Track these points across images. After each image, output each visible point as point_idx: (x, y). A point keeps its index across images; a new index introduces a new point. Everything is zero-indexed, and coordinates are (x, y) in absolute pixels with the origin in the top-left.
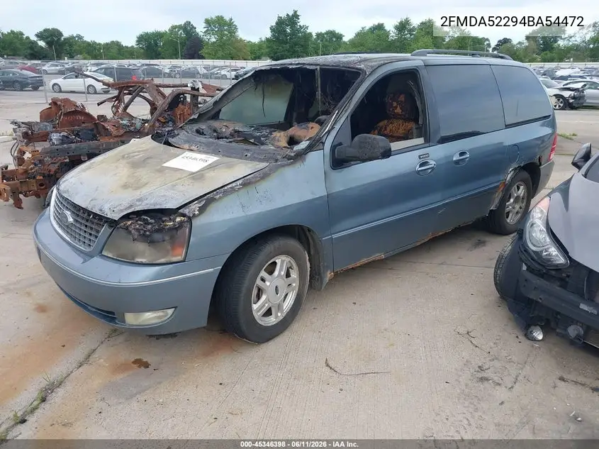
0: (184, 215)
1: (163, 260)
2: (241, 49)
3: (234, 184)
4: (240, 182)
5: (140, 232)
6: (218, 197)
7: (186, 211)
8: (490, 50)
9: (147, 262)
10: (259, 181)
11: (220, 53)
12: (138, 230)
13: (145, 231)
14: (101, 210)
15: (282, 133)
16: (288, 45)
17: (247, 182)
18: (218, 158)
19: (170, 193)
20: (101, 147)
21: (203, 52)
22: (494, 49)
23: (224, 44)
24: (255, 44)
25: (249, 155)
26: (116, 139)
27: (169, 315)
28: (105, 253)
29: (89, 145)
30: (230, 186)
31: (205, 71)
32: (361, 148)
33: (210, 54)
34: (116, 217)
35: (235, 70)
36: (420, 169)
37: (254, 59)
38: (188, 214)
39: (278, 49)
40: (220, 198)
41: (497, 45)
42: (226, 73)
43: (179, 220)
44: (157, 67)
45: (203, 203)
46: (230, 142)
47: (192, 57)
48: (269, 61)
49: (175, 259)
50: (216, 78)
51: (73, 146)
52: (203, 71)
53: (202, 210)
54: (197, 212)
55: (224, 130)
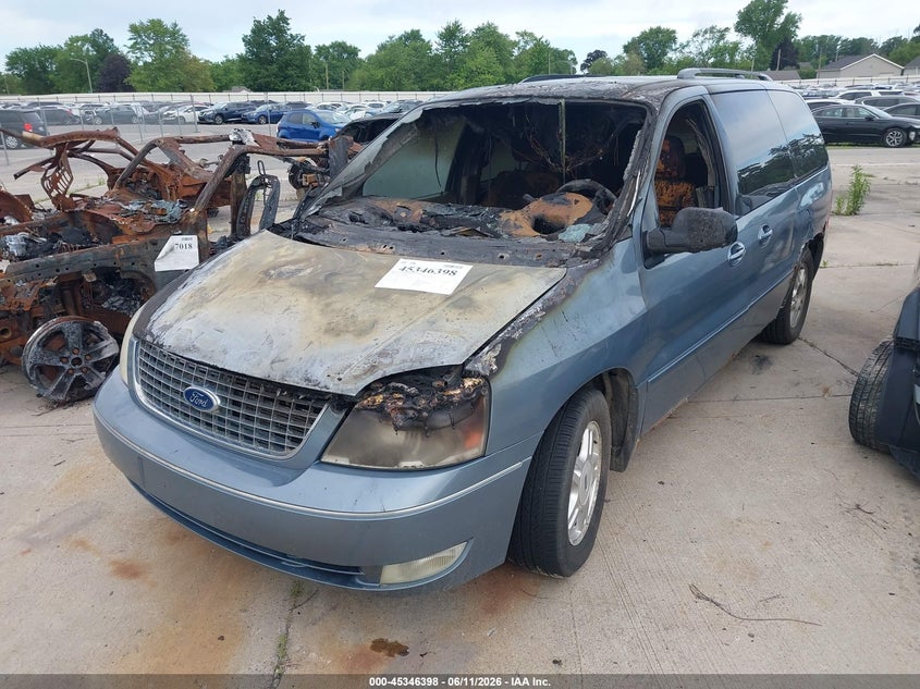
0: (478, 375)
1: (451, 460)
2: (196, 74)
3: (531, 311)
4: (539, 305)
5: (405, 414)
6: (516, 335)
7: (478, 367)
8: (578, 67)
9: (424, 466)
10: (564, 300)
11: (162, 82)
12: (402, 410)
13: (420, 411)
14: (308, 380)
15: (518, 214)
16: (275, 66)
17: (551, 306)
18: (471, 267)
19: (433, 337)
20: (117, 256)
21: (132, 79)
22: (583, 67)
23: (167, 66)
24: (217, 66)
25: (506, 256)
26: (142, 239)
27: (457, 557)
28: (326, 459)
29: (96, 254)
30: (527, 314)
31: (146, 112)
32: (691, 230)
33: (144, 83)
34: (352, 389)
35: (199, 109)
36: (733, 257)
37: (220, 90)
38: (482, 372)
39: (259, 73)
40: (521, 337)
41: (587, 61)
42: (181, 114)
43: (471, 383)
44: (59, 107)
45: (499, 348)
46: (451, 235)
47: (112, 87)
48: (244, 92)
49: (469, 454)
50: (166, 123)
51: (66, 256)
52: (142, 112)
53: (501, 360)
54: (495, 367)
55: (403, 215)
